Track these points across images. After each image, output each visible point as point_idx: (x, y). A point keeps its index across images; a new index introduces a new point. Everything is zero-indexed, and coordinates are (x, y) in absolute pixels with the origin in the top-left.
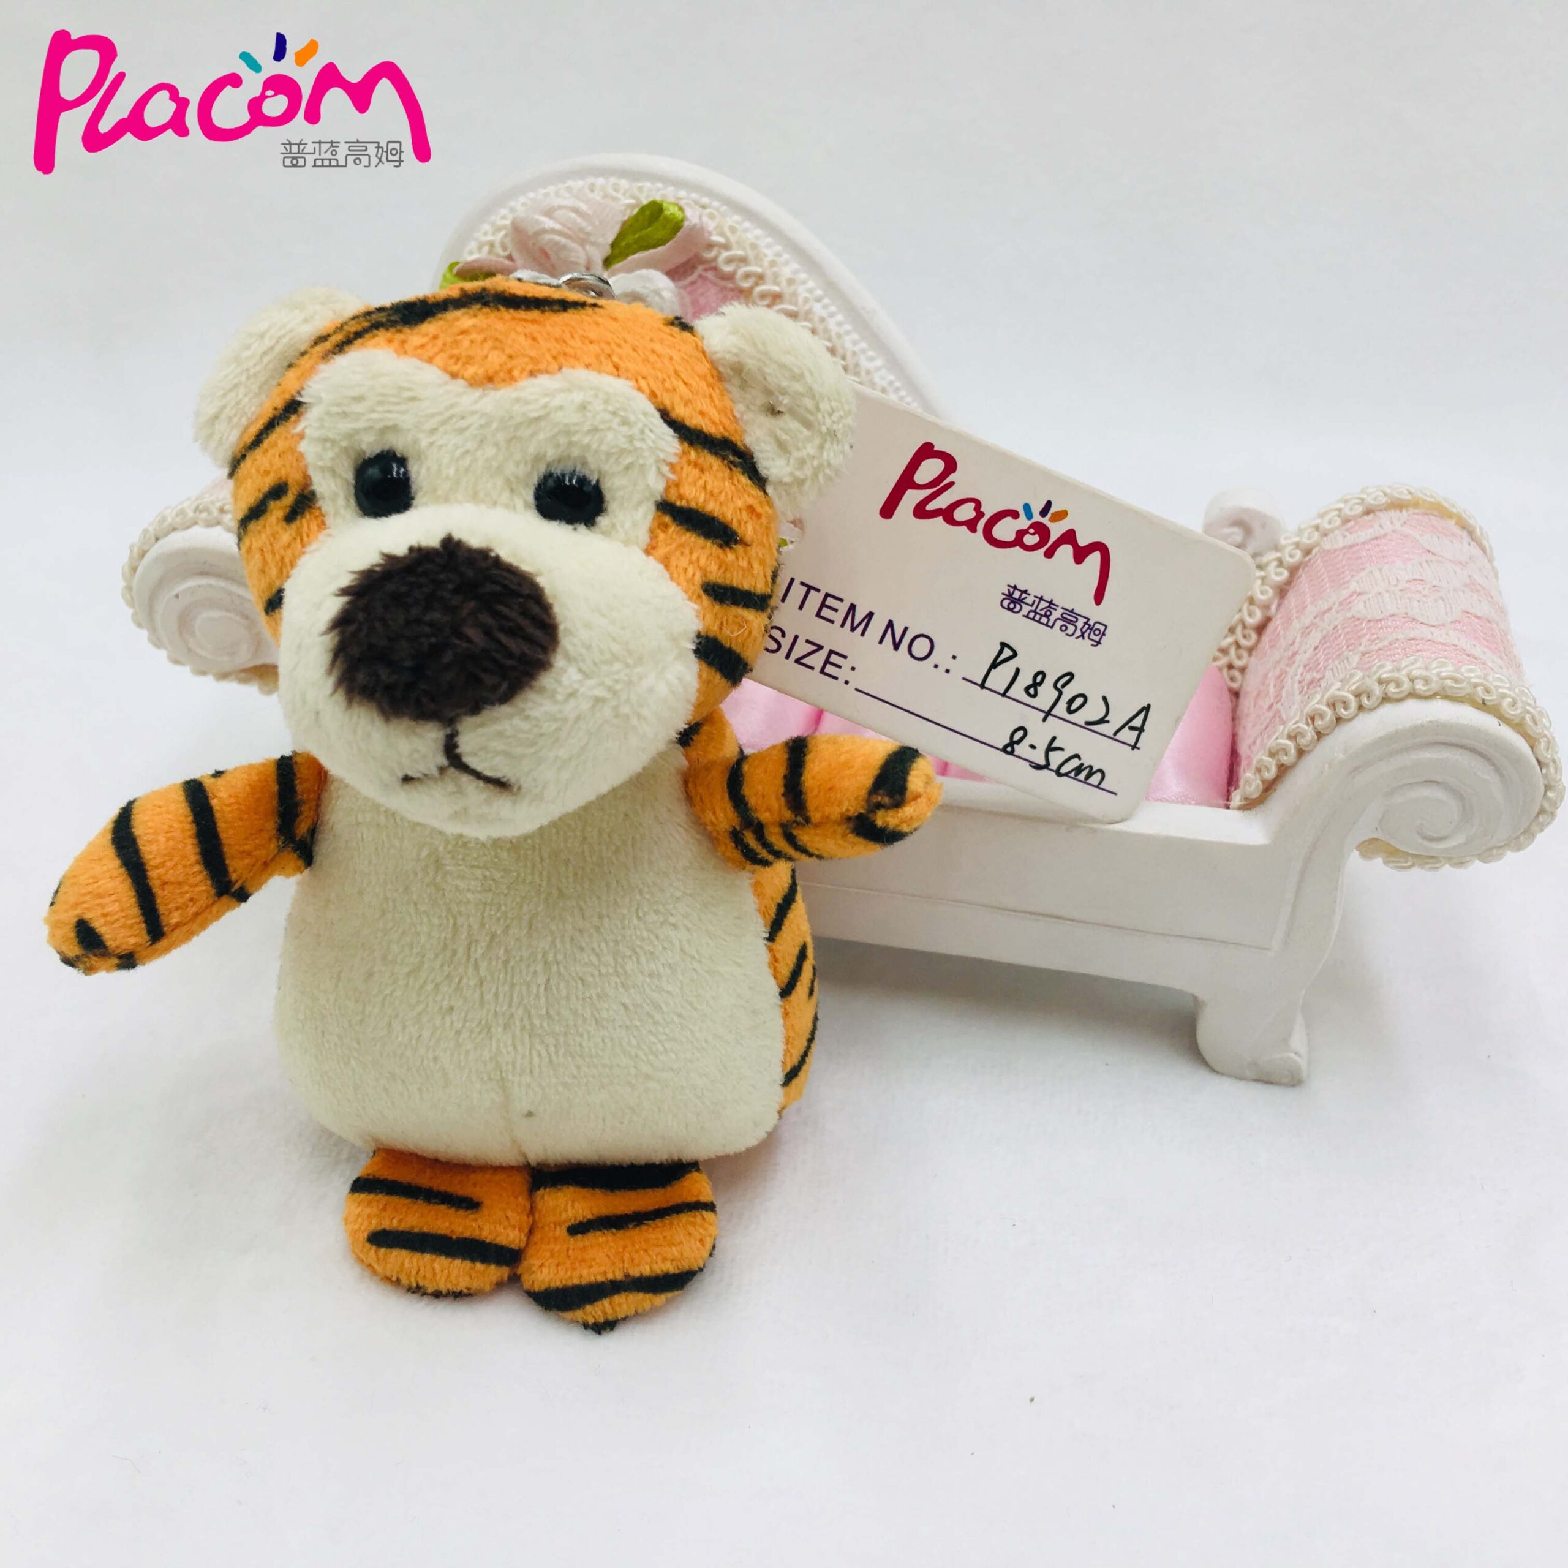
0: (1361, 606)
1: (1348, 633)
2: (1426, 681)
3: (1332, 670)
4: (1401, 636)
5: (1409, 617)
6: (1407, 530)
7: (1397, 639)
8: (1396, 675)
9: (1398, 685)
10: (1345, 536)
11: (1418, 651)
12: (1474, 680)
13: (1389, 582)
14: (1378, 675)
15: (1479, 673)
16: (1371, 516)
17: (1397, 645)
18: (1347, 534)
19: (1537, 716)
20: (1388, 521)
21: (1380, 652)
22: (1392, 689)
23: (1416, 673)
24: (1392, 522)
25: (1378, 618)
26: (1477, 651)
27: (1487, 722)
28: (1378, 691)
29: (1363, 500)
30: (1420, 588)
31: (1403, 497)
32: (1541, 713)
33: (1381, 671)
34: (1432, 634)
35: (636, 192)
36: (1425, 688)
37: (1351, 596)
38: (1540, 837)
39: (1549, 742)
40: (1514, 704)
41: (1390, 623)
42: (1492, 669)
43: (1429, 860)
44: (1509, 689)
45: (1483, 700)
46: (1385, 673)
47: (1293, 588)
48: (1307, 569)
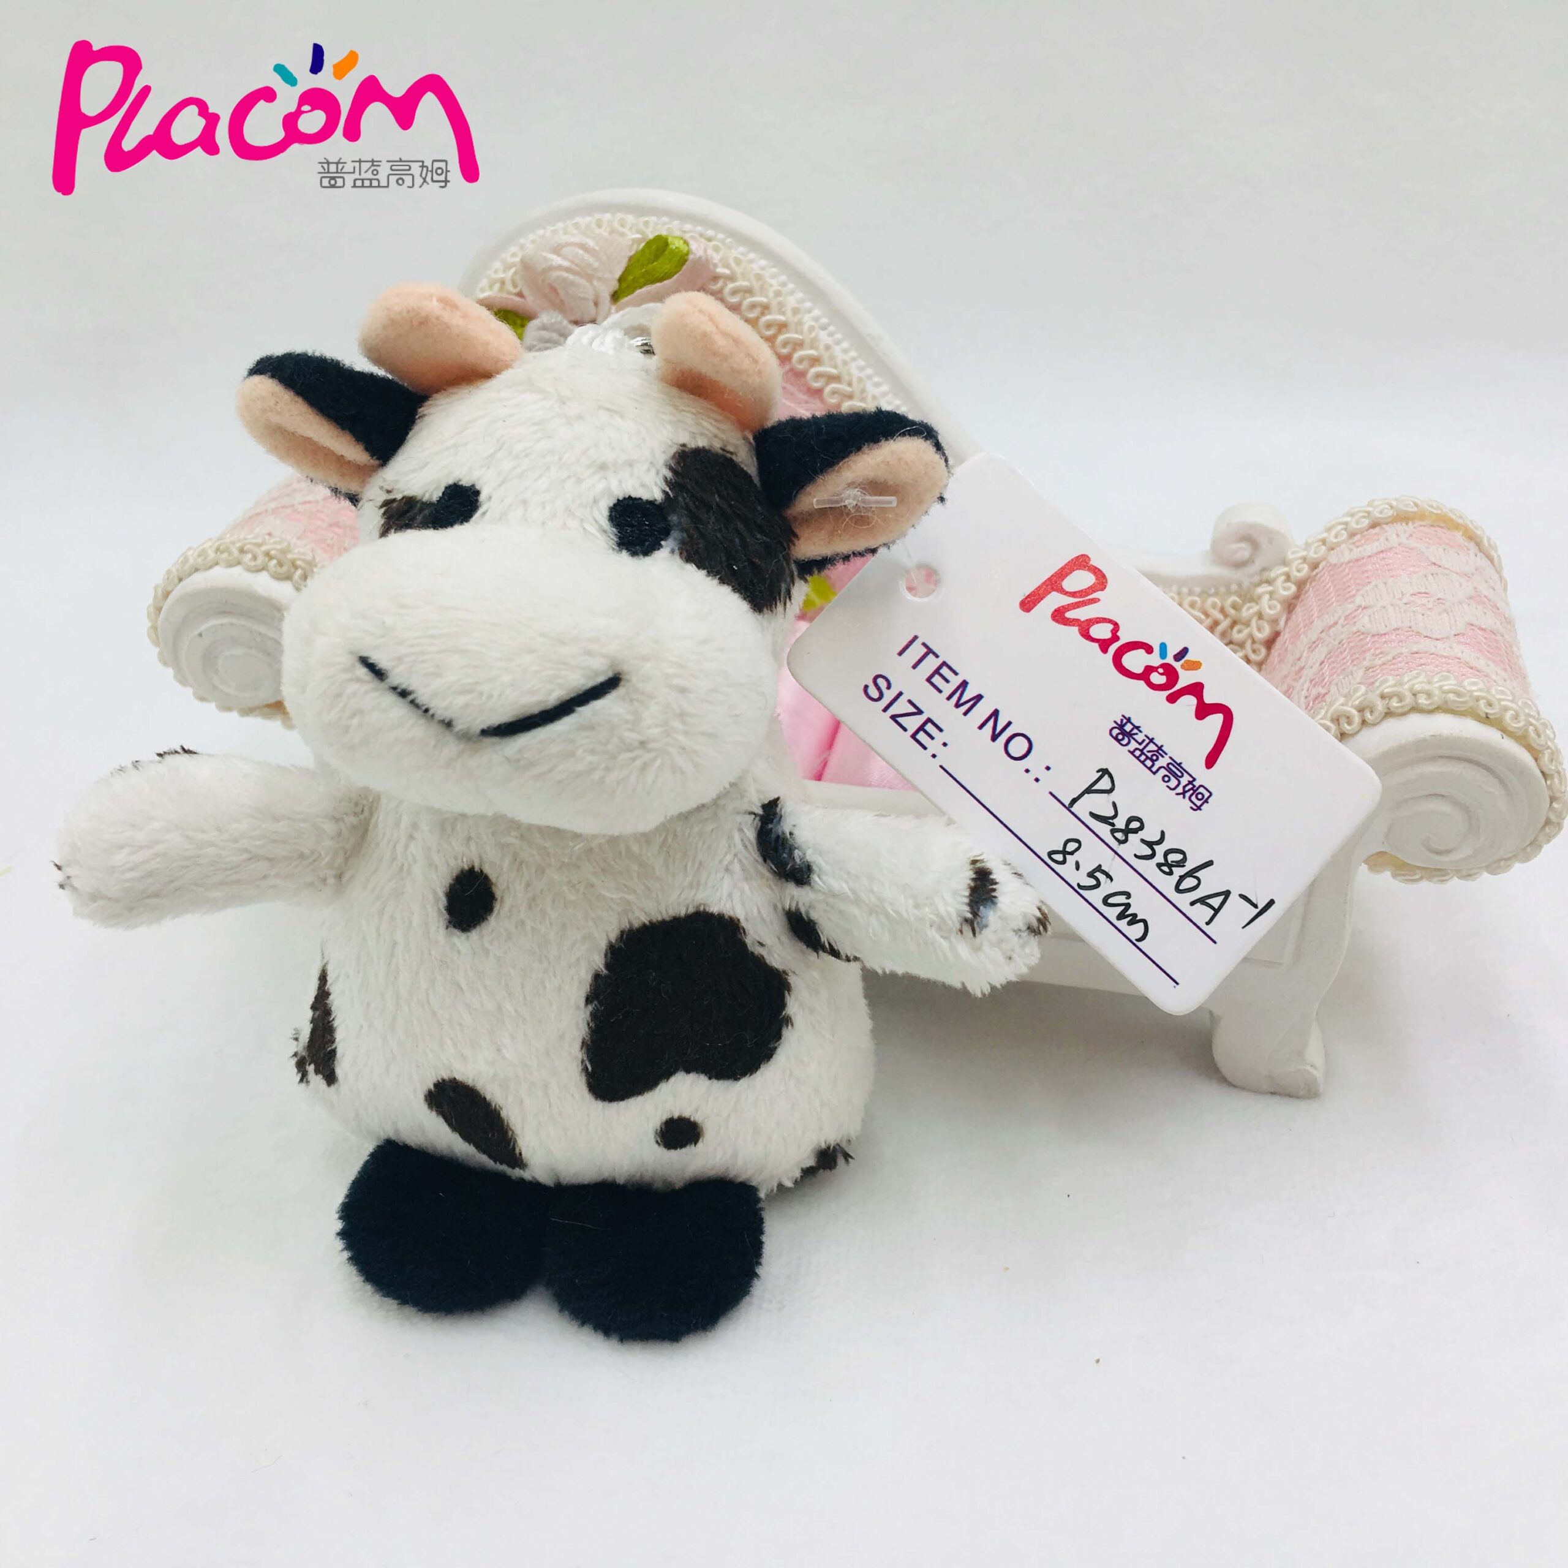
0: (1366, 620)
1: (1352, 647)
2: (1429, 695)
3: (1337, 684)
4: (1404, 650)
5: (1413, 631)
6: (1413, 543)
7: (1401, 654)
8: (1398, 689)
9: (1401, 700)
10: (1351, 550)
11: (1421, 665)
12: (1476, 694)
14: (1381, 689)
15: (1481, 686)
16: (1377, 530)
18: (1352, 547)
19: (1541, 728)
20: (1395, 535)
21: (1384, 667)
22: (1394, 703)
23: (1418, 687)
24: (1398, 535)
25: (1382, 632)
26: (1481, 663)
27: (1490, 735)
28: (1380, 706)
29: (1368, 513)
31: (1410, 510)
32: (1545, 725)
33: (1384, 686)
34: (1436, 647)
35: (641, 225)
37: (1356, 610)
38: (1546, 848)
39: (1552, 753)
40: (1516, 717)
41: (1394, 637)
42: (1495, 681)
43: (1437, 873)
44: (1512, 701)
45: (1487, 714)
47: (1301, 602)
48: (1314, 583)
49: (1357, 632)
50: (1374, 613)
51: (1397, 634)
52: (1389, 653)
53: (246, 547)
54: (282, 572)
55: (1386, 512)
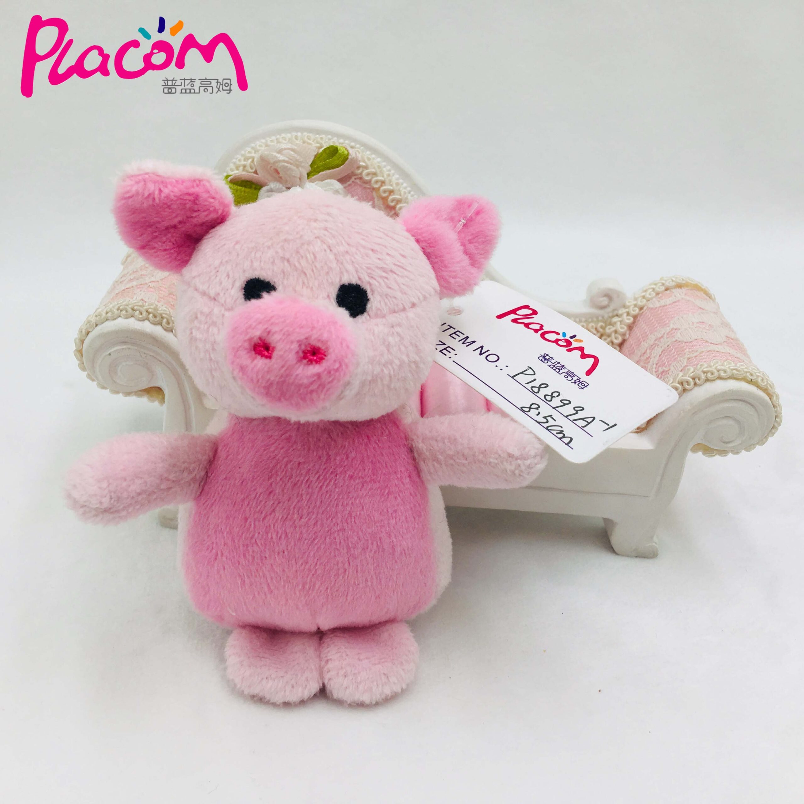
0: (679, 335)
1: (676, 348)
2: (725, 371)
4: (703, 350)
5: (704, 340)
6: (688, 298)
8: (710, 369)
9: (712, 374)
10: (659, 301)
11: (714, 357)
12: (745, 370)
13: (689, 324)
14: (702, 369)
15: (744, 366)
16: (668, 292)
17: (703, 354)
18: (659, 299)
19: (771, 386)
20: (678, 294)
21: (697, 358)
22: (709, 375)
23: (719, 368)
24: (680, 294)
25: (689, 341)
26: (739, 355)
27: (752, 389)
28: (703, 377)
29: (663, 284)
30: (704, 326)
31: (681, 282)
33: (702, 367)
34: (717, 348)
36: (724, 375)
37: (671, 330)
39: (776, 397)
40: (763, 380)
43: (723, 452)
44: (759, 373)
45: (751, 379)
46: (704, 368)
47: (636, 326)
48: (642, 317)
49: (676, 341)
50: (682, 332)
51: (697, 342)
52: (697, 351)
53: (135, 308)
54: (156, 320)
55: (671, 283)
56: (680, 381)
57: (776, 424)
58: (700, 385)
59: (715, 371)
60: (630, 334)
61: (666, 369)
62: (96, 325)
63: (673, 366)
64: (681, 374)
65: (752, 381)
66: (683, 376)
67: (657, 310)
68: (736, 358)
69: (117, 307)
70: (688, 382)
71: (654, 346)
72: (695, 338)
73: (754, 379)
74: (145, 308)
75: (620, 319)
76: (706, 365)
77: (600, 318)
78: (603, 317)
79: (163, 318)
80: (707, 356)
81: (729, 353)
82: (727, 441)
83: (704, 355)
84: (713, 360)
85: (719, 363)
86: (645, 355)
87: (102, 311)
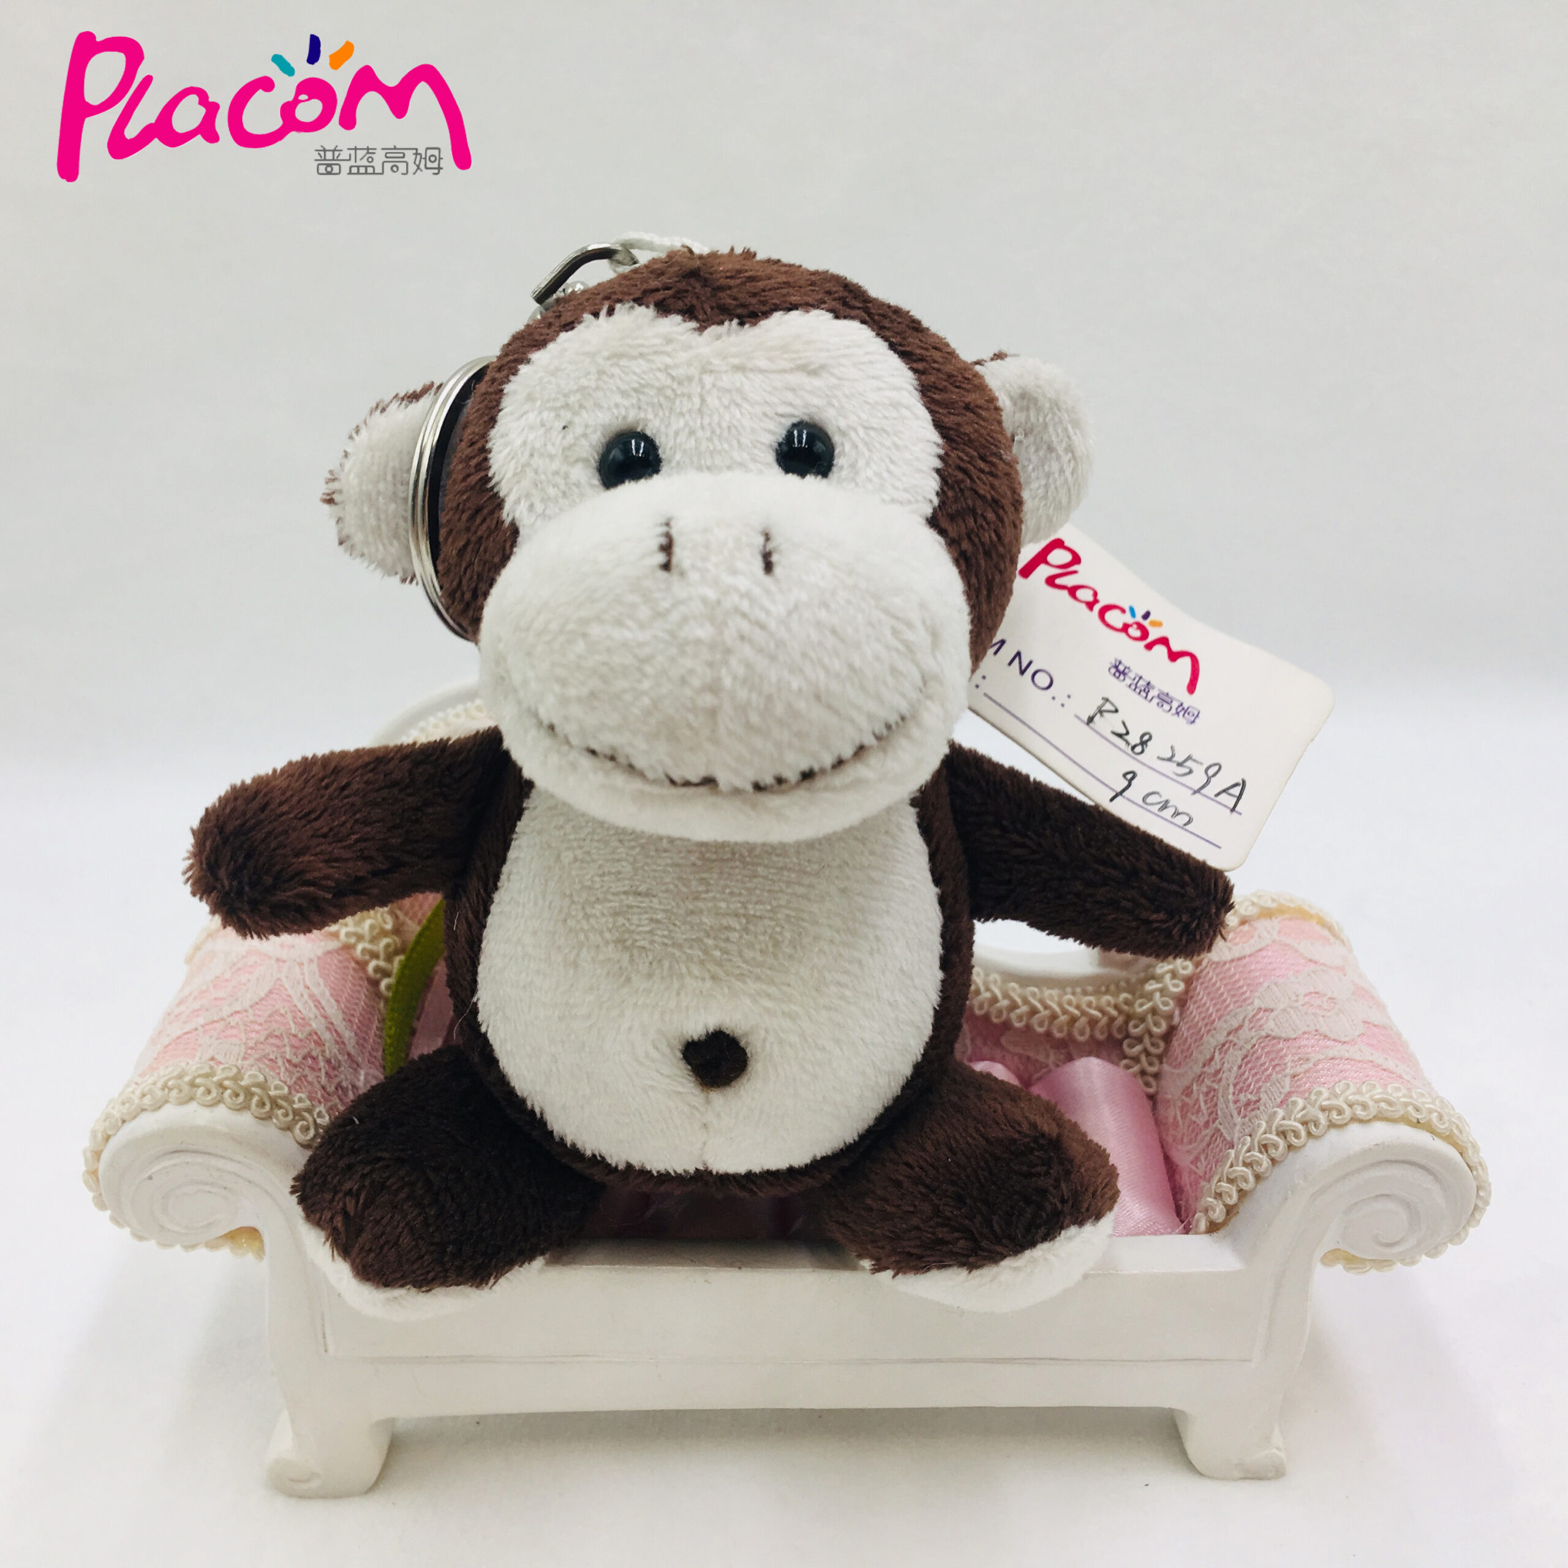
0: (1271, 1024)
4: (1321, 1057)
6: (1284, 939)
7: (1319, 1060)
10: (1230, 949)
13: (1290, 998)
14: (1318, 1103)
16: (1246, 928)
17: (1320, 1066)
20: (1266, 930)
21: (1308, 1075)
23: (1352, 1098)
25: (1292, 1036)
28: (1323, 1121)
30: (1319, 1002)
31: (1269, 905)
33: (1321, 1099)
34: (1348, 1051)
36: (1363, 1113)
37: (1257, 1014)
39: (1472, 1147)
40: (1441, 1117)
41: (1306, 1042)
44: (1433, 1103)
45: (1416, 1118)
46: (1323, 1101)
47: (1192, 997)
48: (1201, 981)
49: (1268, 1036)
50: (1277, 1016)
51: (1308, 1039)
52: (1308, 1060)
53: (198, 1081)
54: (238, 1102)
55: (1251, 908)
56: (1281, 1129)
57: (1480, 1204)
58: (1317, 1137)
59: (1345, 1106)
60: (1181, 1014)
61: (1254, 1098)
62: (124, 1122)
63: (1266, 1092)
64: (1281, 1113)
65: (1418, 1122)
66: (1284, 1119)
67: (1227, 965)
68: (1385, 1070)
69: (160, 1084)
70: (1294, 1131)
71: (1227, 1045)
72: (1303, 1030)
73: (1422, 1119)
74: (215, 1079)
75: (1159, 986)
76: (1326, 1094)
77: (1123, 984)
78: (1128, 981)
79: (252, 1094)
80: (1328, 1070)
81: (1372, 1062)
82: (1389, 1242)
83: (1322, 1069)
84: (1340, 1081)
85: (1352, 1089)
86: (1213, 1063)
87: (133, 1092)
